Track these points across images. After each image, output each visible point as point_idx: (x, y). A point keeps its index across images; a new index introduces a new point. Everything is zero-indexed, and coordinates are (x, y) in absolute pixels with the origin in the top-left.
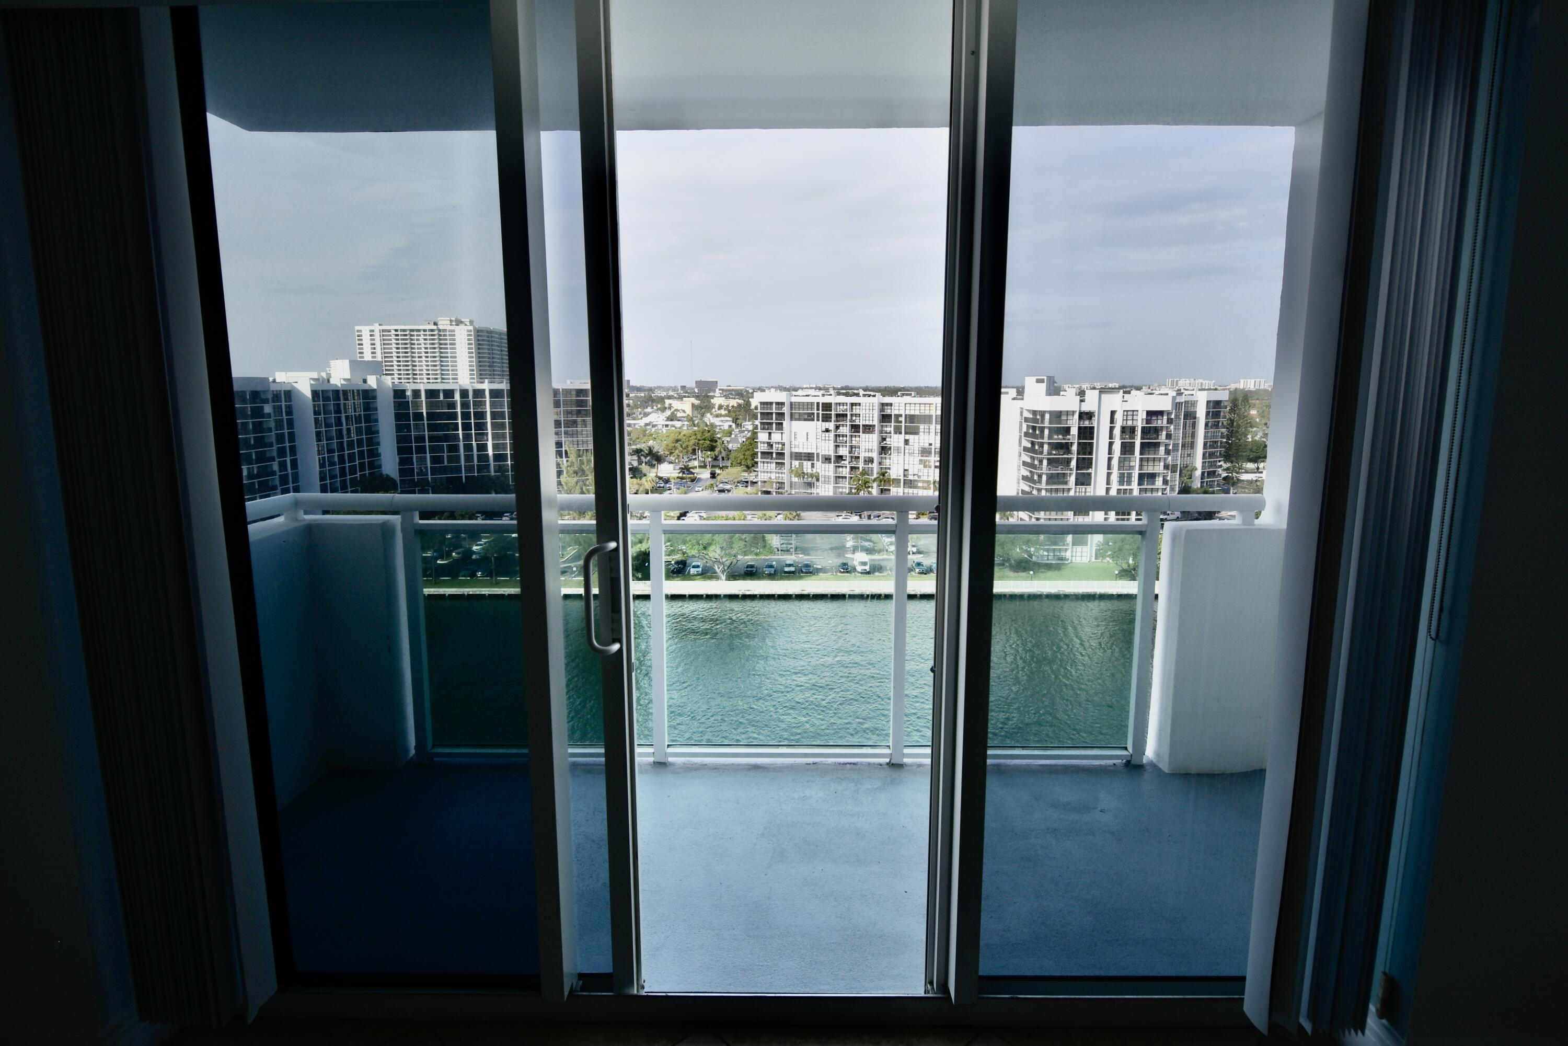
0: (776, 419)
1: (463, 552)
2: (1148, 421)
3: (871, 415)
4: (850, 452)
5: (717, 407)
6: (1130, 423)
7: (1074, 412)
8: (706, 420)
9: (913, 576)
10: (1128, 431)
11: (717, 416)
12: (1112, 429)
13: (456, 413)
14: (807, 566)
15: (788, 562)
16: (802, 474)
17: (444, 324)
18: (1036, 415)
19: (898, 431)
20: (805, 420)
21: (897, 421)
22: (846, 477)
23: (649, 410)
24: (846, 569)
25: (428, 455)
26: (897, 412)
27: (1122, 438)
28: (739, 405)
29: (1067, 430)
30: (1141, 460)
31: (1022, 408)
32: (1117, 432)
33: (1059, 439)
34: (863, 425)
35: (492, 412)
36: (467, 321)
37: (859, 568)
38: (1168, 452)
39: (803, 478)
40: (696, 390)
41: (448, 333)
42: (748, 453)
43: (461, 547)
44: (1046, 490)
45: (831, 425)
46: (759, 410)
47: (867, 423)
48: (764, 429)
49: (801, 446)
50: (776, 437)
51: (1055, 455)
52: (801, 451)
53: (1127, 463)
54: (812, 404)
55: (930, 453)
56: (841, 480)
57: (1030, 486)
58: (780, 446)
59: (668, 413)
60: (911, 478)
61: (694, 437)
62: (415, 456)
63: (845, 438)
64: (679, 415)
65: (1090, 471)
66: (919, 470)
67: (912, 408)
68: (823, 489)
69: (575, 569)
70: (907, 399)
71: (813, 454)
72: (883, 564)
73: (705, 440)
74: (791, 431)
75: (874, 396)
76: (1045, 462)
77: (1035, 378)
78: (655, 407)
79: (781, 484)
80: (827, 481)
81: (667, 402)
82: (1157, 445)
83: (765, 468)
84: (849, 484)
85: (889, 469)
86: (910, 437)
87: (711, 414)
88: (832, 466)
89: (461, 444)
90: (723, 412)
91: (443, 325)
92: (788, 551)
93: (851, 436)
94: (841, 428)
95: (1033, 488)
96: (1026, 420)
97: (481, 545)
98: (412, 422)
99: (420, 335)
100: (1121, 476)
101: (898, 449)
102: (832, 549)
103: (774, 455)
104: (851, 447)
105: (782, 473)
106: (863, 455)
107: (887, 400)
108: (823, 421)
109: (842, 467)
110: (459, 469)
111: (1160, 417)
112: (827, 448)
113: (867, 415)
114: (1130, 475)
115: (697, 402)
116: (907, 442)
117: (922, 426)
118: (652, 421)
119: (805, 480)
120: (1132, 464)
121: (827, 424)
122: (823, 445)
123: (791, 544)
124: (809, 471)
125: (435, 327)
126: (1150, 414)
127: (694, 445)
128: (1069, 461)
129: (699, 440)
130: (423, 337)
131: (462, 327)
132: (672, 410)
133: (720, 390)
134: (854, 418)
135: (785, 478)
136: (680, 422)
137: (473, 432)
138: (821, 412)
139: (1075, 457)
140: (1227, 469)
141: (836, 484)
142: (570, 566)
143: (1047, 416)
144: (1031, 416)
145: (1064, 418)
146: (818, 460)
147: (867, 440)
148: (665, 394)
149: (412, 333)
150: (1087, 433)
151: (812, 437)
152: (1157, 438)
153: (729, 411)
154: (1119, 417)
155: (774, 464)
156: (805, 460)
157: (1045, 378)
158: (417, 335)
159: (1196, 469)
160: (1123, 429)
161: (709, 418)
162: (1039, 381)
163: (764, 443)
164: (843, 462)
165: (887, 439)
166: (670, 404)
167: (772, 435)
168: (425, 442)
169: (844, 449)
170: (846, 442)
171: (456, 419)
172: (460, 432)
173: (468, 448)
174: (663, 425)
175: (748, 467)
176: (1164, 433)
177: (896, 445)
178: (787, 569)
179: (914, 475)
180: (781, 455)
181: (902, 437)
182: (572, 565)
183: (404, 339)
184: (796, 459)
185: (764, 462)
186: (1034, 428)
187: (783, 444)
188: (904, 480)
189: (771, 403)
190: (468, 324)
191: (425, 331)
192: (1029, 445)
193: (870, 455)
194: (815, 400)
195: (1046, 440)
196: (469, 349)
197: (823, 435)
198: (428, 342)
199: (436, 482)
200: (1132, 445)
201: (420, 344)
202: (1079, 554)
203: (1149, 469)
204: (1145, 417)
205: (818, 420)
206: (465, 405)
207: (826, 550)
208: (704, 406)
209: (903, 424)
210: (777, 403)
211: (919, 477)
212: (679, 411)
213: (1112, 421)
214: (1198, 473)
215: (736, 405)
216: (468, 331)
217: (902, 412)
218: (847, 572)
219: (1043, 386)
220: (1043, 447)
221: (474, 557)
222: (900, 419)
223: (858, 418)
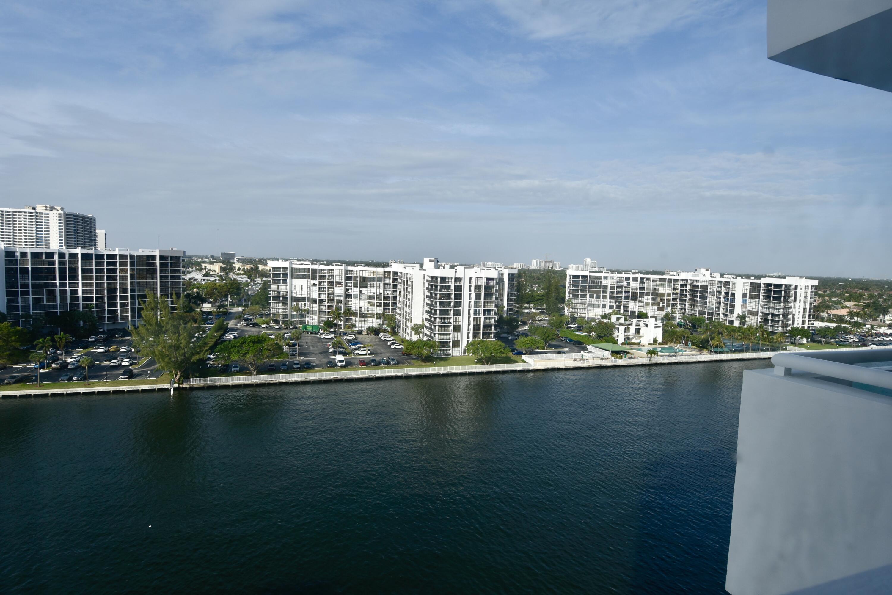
0: (283, 277)
1: (61, 364)
2: (487, 283)
3: (340, 276)
4: (328, 297)
5: (237, 269)
6: (479, 284)
7: (452, 278)
8: (230, 276)
9: (370, 367)
10: (478, 288)
11: (238, 274)
12: (470, 286)
13: (55, 269)
14: (307, 364)
15: (296, 362)
16: (297, 309)
17: (40, 208)
18: (433, 279)
19: (356, 286)
20: (300, 278)
21: (355, 280)
22: (325, 312)
23: (190, 269)
24: (333, 365)
25: (31, 297)
26: (355, 275)
27: (475, 291)
28: (251, 268)
29: (449, 287)
30: (484, 302)
31: (425, 275)
32: (473, 288)
33: (445, 291)
34: (336, 282)
35: (82, 269)
36: (59, 208)
37: (339, 364)
38: (496, 299)
39: (299, 312)
40: (221, 258)
41: (43, 215)
42: (262, 297)
43: (58, 360)
44: (439, 318)
45: (317, 282)
46: (272, 272)
47: (338, 280)
48: (275, 283)
49: (298, 293)
50: (282, 288)
51: (443, 300)
52: (298, 296)
53: (478, 304)
54: (305, 269)
55: (374, 298)
56: (322, 313)
57: (430, 316)
58: (285, 293)
59: (204, 272)
60: (363, 311)
61: (226, 287)
62: (20, 297)
63: (325, 289)
64: (211, 273)
65: (460, 308)
66: (368, 308)
67: (364, 273)
68: (312, 318)
69: (149, 372)
70: (360, 268)
71: (306, 298)
72: (352, 361)
73: (233, 288)
74: (292, 284)
75: (341, 266)
76: (438, 303)
77: (428, 259)
78: (194, 268)
79: (285, 316)
80: (314, 313)
81: (203, 265)
82: (492, 295)
83: (275, 306)
84: (328, 315)
85: (351, 307)
86: (363, 289)
87: (234, 273)
88: (317, 305)
89: (58, 289)
90: (241, 272)
91: (40, 210)
92: (294, 355)
93: (329, 288)
94: (322, 283)
95: (432, 317)
96: (428, 281)
97: (75, 358)
98: (19, 274)
99: (21, 215)
100: (475, 311)
101: (356, 296)
102: (321, 353)
103: (281, 299)
104: (329, 294)
105: (286, 309)
106: (335, 299)
107: (350, 268)
108: (311, 279)
109: (323, 306)
110: (55, 307)
111: (492, 281)
112: (315, 295)
113: (338, 276)
114: (479, 311)
115: (223, 266)
116: (361, 292)
117: (369, 283)
118: (194, 276)
119: (300, 313)
120: (480, 304)
121: (314, 281)
122: (312, 293)
123: (296, 351)
124: (303, 308)
125: (33, 211)
126: (488, 279)
127: (226, 292)
128: (449, 303)
129: (229, 289)
130: (23, 217)
131: (54, 211)
132: (207, 270)
133: (237, 259)
134: (330, 278)
135: (288, 311)
136: (213, 278)
137: (68, 281)
138: (310, 274)
139: (453, 301)
140: (517, 307)
141: (320, 315)
142: (145, 371)
143: (439, 279)
144: (430, 279)
145: (447, 280)
146: (308, 301)
147: (338, 290)
148: (201, 260)
149: (14, 214)
150: (458, 288)
151: (305, 288)
152: (491, 292)
153: (245, 272)
154: (473, 280)
155: (281, 304)
156: (300, 301)
157: (434, 259)
158: (19, 215)
159: (505, 307)
160: (476, 287)
161: (232, 275)
162: (431, 261)
163: (275, 291)
164: (323, 303)
165: (350, 290)
166: (205, 267)
167: (280, 286)
168: (29, 288)
169: (324, 295)
170: (325, 291)
171: (55, 272)
172: (58, 281)
173: (63, 292)
174: (202, 279)
175: (263, 305)
176: (494, 289)
177: (355, 293)
178: (295, 366)
179: (365, 310)
180: (285, 299)
181: (358, 289)
182: (146, 369)
183: (8, 218)
184: (295, 301)
185: (274, 303)
186: (432, 286)
187: (287, 292)
188: (359, 313)
189: (280, 268)
190: (60, 210)
191: (25, 212)
192: (429, 295)
193: (340, 299)
194: (307, 267)
195: (438, 292)
196: (59, 226)
197: (312, 287)
198: (28, 220)
199: (36, 316)
200: (480, 295)
201: (21, 222)
202: (456, 352)
203: (488, 307)
204: (485, 281)
205: (309, 278)
206: (62, 263)
207: (317, 354)
208: (228, 268)
209: (359, 282)
210: (283, 268)
211: (368, 311)
212: (211, 270)
213: (470, 283)
214: (505, 309)
215: (249, 268)
216: (59, 214)
217: (358, 275)
218: (332, 367)
219: (433, 263)
220: (437, 295)
221: (69, 367)
222: (357, 279)
223: (332, 278)
